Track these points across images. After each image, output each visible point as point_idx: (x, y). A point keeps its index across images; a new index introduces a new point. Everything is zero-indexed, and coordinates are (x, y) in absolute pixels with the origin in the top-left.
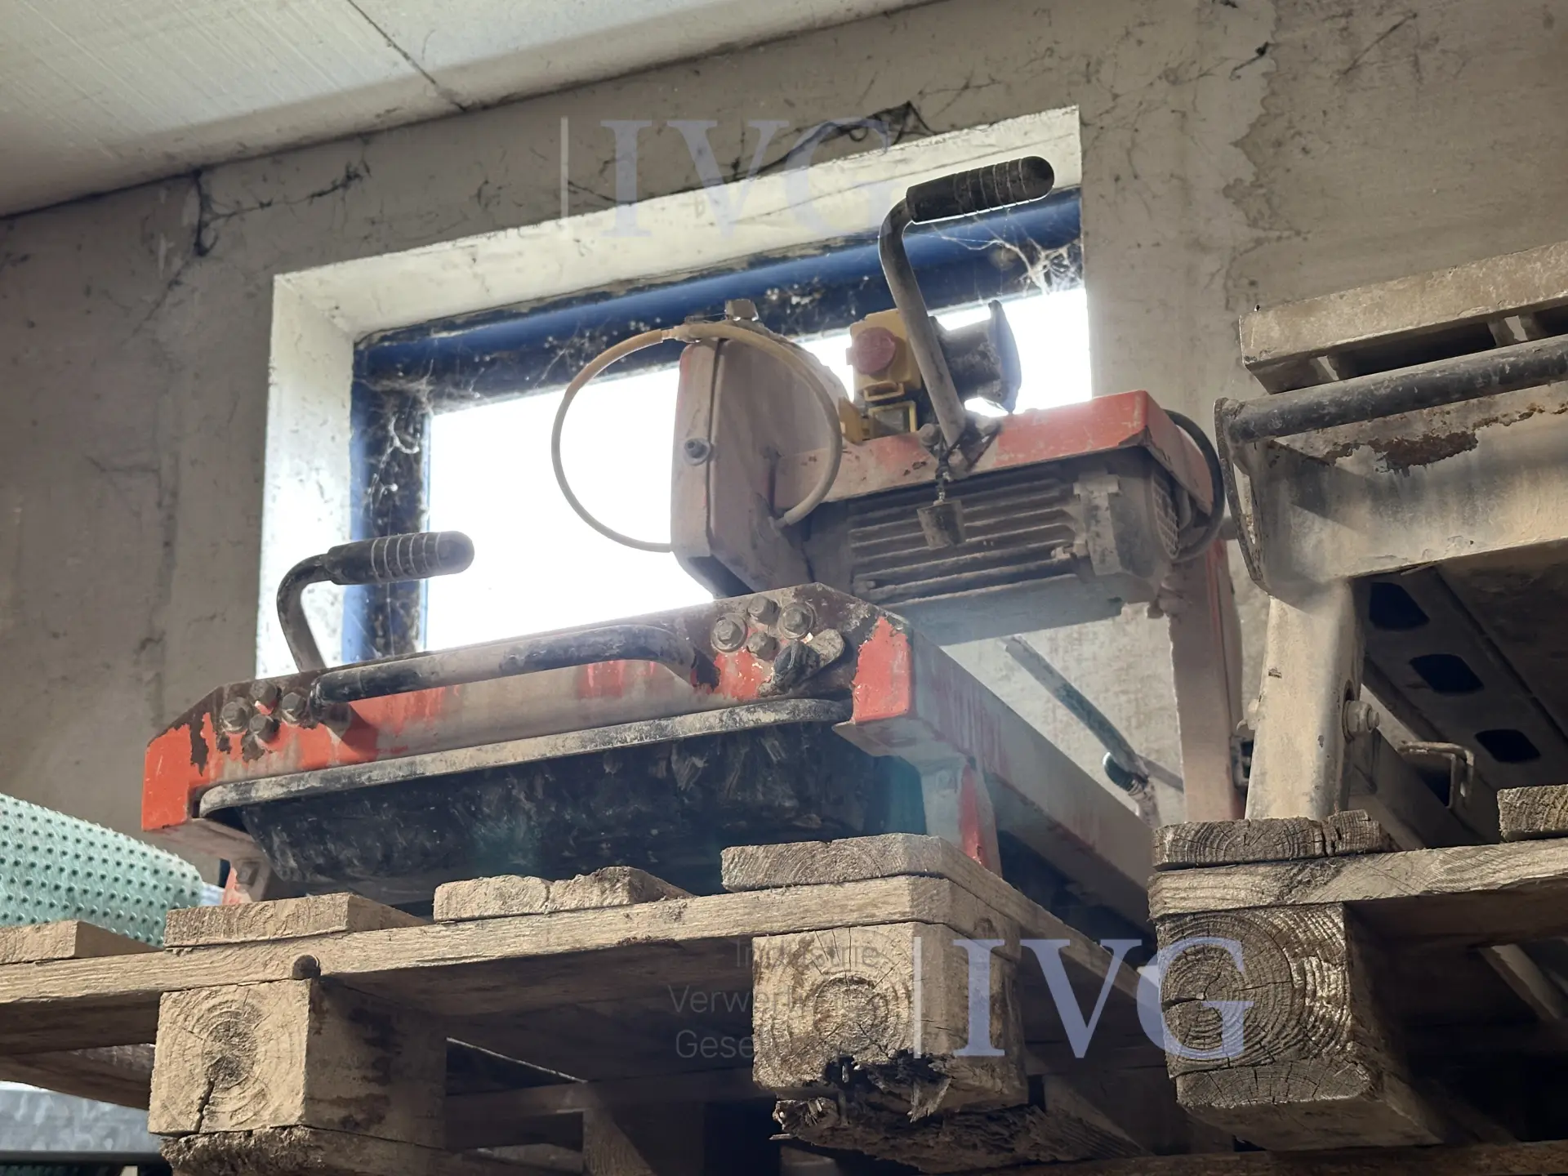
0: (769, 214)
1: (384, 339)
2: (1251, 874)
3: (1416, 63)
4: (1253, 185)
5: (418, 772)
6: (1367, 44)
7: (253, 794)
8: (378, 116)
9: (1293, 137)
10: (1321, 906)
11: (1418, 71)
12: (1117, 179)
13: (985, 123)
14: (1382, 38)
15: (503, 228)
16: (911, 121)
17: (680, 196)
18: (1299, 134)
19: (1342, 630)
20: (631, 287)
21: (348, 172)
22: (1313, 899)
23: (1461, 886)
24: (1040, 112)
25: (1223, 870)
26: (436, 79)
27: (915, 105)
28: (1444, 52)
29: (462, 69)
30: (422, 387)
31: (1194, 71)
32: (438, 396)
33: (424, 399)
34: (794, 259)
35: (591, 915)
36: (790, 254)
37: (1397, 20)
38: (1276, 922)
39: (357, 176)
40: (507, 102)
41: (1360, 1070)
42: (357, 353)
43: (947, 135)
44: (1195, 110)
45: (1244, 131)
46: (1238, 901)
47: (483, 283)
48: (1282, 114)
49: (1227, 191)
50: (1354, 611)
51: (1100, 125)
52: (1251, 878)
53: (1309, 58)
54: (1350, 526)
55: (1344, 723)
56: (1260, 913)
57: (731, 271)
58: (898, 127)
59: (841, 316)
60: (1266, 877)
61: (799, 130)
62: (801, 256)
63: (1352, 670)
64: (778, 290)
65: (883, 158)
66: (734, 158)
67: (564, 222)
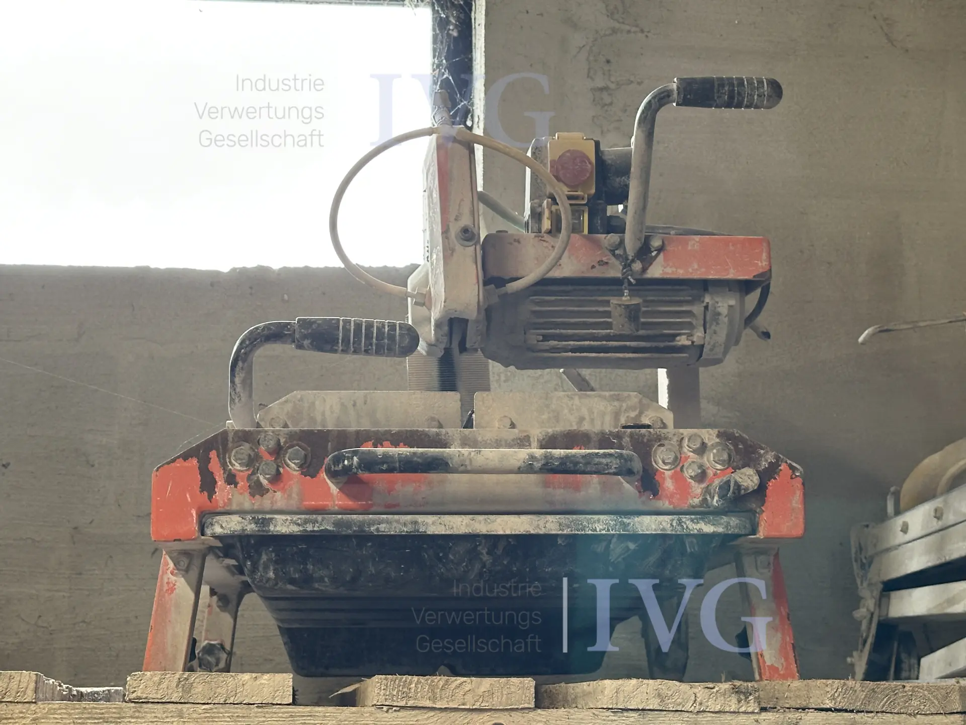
5: (420, 531)
7: (272, 528)
35: (728, 717)
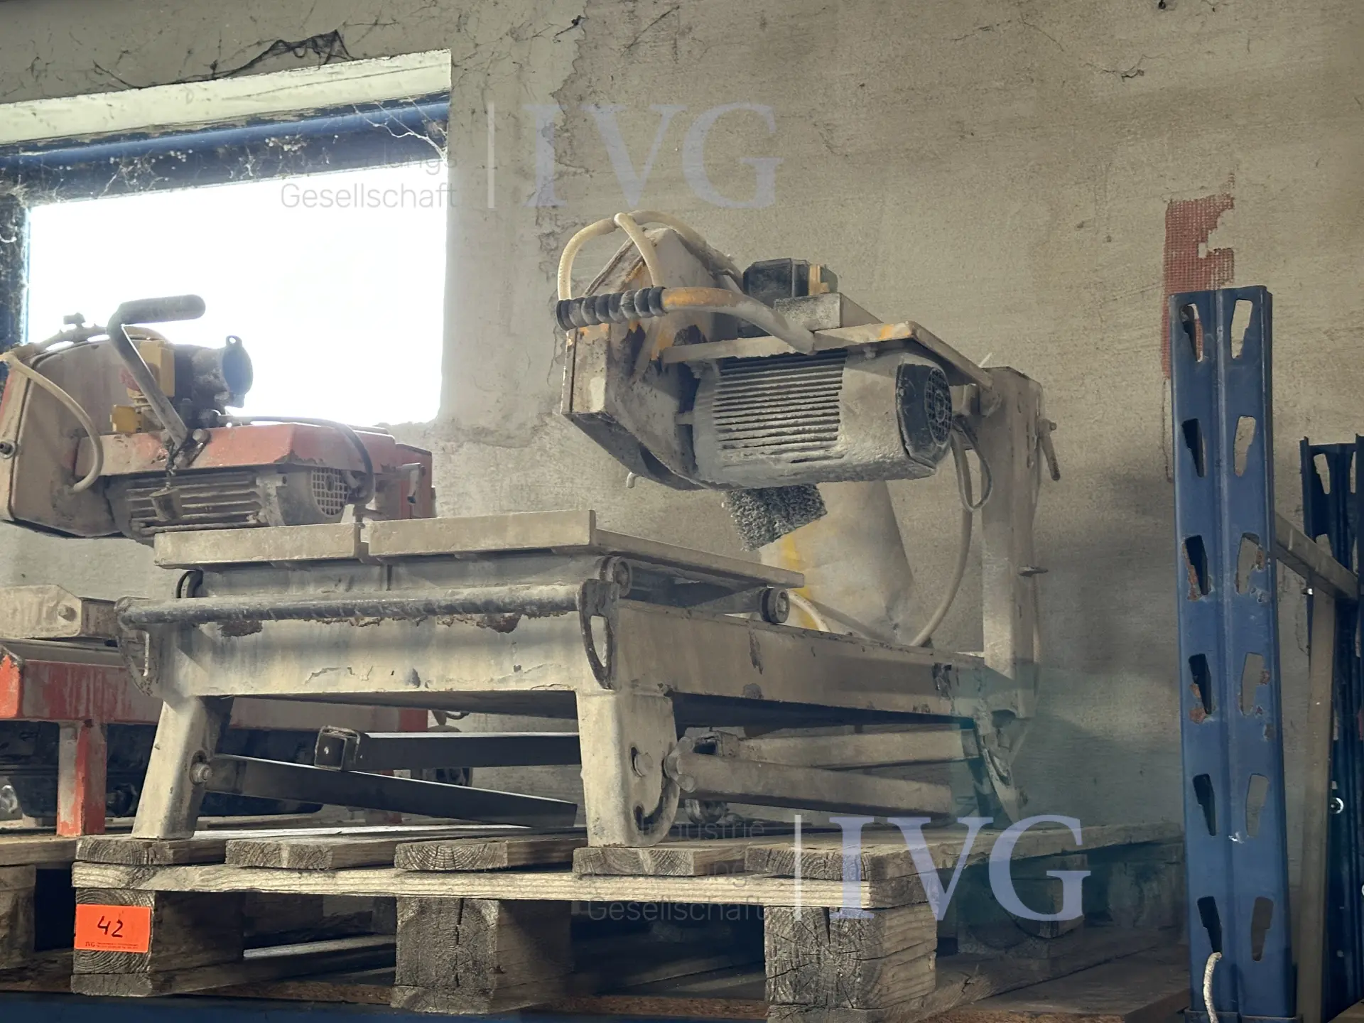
0: (249, 96)
2: (116, 870)
3: (675, 46)
4: (561, 129)
6: (645, 26)
9: (591, 94)
10: (146, 891)
11: (676, 52)
12: (473, 112)
13: (388, 56)
14: (656, 22)
15: (49, 97)
16: (337, 45)
17: (175, 86)
20: (162, 131)
22: (141, 888)
23: (206, 889)
24: (424, 52)
25: (103, 866)
27: (340, 34)
28: (694, 39)
31: (530, 34)
32: (32, 196)
33: (21, 199)
34: (279, 121)
36: (276, 118)
37: (667, 8)
38: (126, 897)
41: (149, 982)
43: (361, 61)
44: (528, 63)
45: (559, 85)
46: (108, 884)
47: (48, 125)
48: (586, 75)
50: (204, 712)
51: (464, 67)
52: (116, 872)
53: (606, 32)
54: (201, 666)
55: (191, 777)
56: (118, 891)
57: (234, 126)
58: (328, 50)
59: (320, 164)
60: (122, 872)
61: (259, 43)
62: (284, 121)
63: (204, 745)
64: (273, 139)
65: (318, 72)
66: (211, 63)
67: (94, 96)
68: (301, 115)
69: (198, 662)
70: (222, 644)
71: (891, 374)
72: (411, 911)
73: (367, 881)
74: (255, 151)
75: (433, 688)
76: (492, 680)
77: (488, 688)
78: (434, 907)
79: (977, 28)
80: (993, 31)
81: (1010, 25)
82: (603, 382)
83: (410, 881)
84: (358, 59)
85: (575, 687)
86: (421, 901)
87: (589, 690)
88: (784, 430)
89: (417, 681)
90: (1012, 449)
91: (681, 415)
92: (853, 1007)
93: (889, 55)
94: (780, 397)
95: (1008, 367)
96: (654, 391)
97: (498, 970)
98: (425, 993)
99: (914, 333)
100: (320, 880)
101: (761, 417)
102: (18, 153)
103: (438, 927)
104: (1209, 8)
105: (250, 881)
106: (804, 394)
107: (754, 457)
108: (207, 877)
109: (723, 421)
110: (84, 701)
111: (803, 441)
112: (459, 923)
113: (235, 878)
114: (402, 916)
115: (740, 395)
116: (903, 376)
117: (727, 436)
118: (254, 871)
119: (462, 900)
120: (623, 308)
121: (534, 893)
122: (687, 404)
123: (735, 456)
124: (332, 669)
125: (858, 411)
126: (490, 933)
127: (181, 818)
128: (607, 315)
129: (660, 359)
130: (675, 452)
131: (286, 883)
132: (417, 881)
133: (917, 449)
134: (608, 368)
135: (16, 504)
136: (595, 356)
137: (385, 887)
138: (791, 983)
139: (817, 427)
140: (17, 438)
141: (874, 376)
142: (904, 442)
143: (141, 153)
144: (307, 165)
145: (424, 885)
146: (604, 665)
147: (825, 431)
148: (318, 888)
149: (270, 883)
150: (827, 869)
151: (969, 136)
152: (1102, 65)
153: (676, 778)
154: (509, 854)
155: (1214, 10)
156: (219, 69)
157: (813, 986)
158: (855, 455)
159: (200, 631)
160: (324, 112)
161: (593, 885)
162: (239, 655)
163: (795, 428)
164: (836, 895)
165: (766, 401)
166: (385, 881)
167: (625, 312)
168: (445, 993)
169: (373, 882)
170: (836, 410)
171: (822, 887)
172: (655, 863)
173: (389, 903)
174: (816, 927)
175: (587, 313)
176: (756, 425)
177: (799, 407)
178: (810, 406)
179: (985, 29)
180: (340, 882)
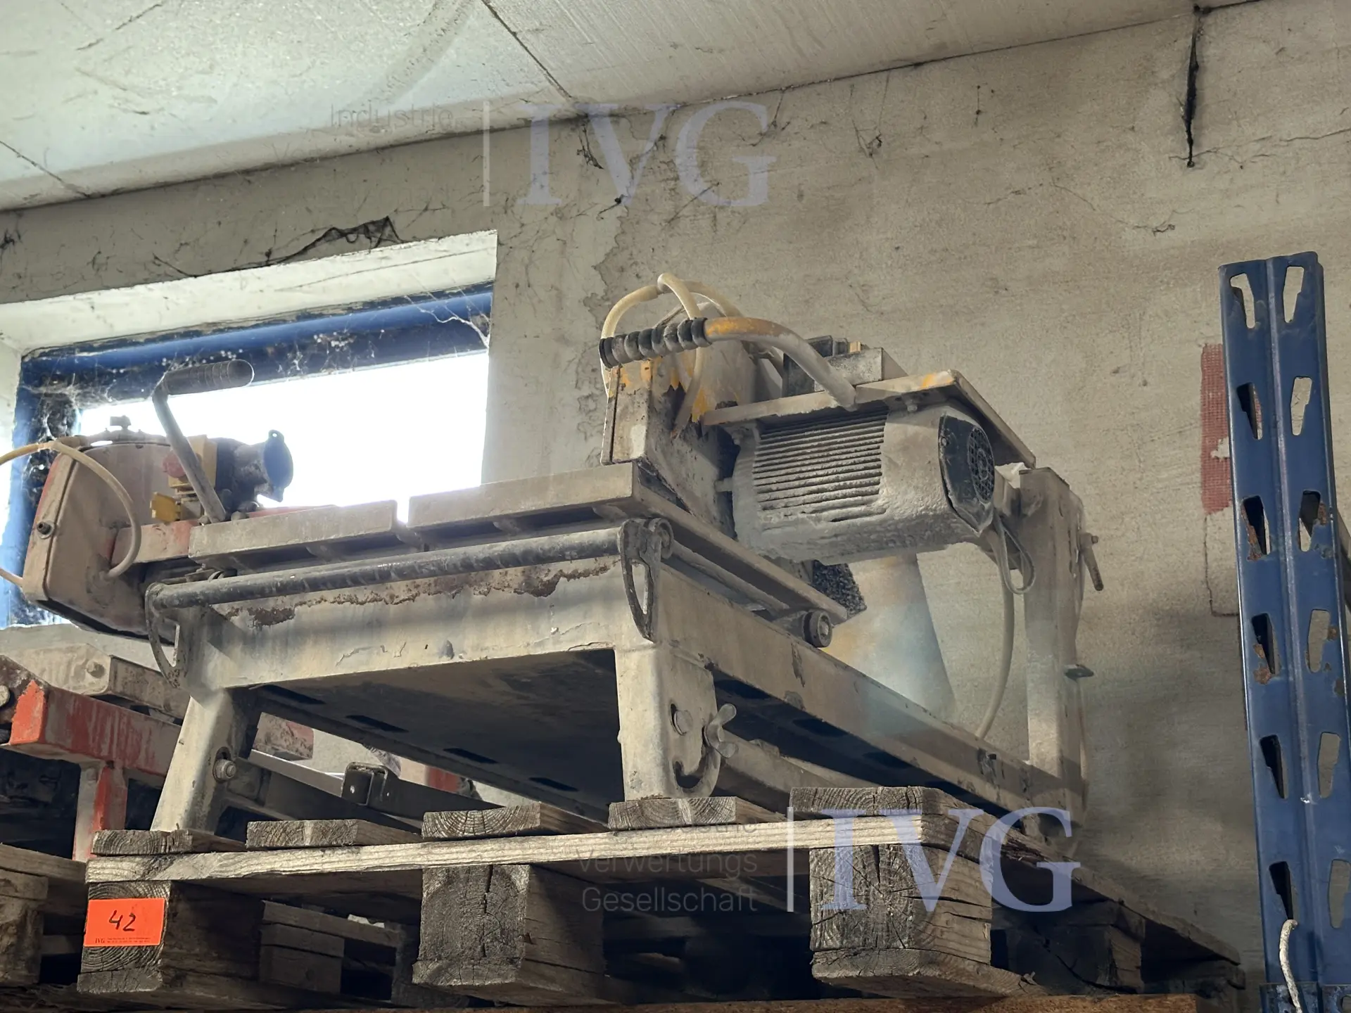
0: (301, 286)
1: (42, 355)
2: (131, 862)
3: (714, 219)
4: (602, 298)
6: (686, 202)
8: (26, 199)
9: (632, 265)
10: (161, 882)
11: (715, 225)
12: (517, 286)
13: (436, 237)
15: (108, 288)
16: (388, 230)
17: (230, 273)
18: (636, 263)
19: (219, 720)
20: (215, 328)
21: (6, 238)
22: (157, 878)
23: (225, 875)
24: (472, 233)
25: (118, 859)
26: (60, 177)
27: (391, 220)
28: (733, 212)
29: (77, 172)
30: (71, 391)
31: (574, 213)
32: (84, 397)
33: (73, 400)
34: (328, 315)
36: (325, 312)
38: (140, 890)
39: (13, 241)
40: (116, 193)
41: (159, 975)
42: (23, 363)
43: (411, 244)
44: (572, 240)
45: (602, 258)
46: (122, 877)
47: (105, 322)
48: (627, 248)
49: (586, 302)
50: (231, 707)
51: (510, 245)
52: (131, 864)
53: (648, 208)
54: (231, 658)
55: (215, 772)
56: (133, 884)
57: (285, 321)
58: (379, 235)
59: (365, 358)
60: (138, 864)
61: (313, 231)
62: (333, 315)
63: (229, 741)
64: (321, 336)
65: (369, 256)
66: (266, 250)
67: (151, 286)
68: (350, 309)
69: (228, 654)
70: (253, 634)
71: (933, 425)
72: (437, 882)
73: (392, 854)
74: (303, 348)
75: (466, 659)
76: (528, 644)
77: (523, 653)
78: (462, 876)
79: (1010, 191)
80: (1025, 194)
81: (1041, 188)
82: (644, 428)
83: (437, 850)
84: (407, 242)
85: (614, 644)
86: (448, 870)
87: (628, 646)
88: (825, 486)
89: (450, 652)
90: (1054, 547)
91: (720, 482)
92: (905, 948)
93: (924, 220)
94: (820, 454)
95: (1049, 468)
96: (694, 453)
97: (527, 939)
98: (449, 965)
99: (956, 380)
100: (343, 857)
101: (801, 475)
102: (74, 353)
103: (465, 897)
104: (1237, 166)
105: (270, 863)
106: (845, 450)
107: (794, 517)
108: (225, 862)
109: (763, 481)
110: (108, 740)
111: (845, 496)
112: (488, 891)
113: (255, 861)
114: (428, 887)
115: (781, 455)
116: (946, 427)
117: (767, 496)
118: (275, 852)
119: (491, 867)
120: (665, 339)
121: (567, 853)
122: (726, 470)
123: (775, 518)
124: (363, 649)
125: (899, 463)
126: (519, 901)
127: (202, 814)
128: (650, 348)
129: (700, 423)
130: (714, 518)
131: (307, 862)
132: (445, 850)
133: (960, 500)
134: (649, 417)
135: (51, 581)
136: (636, 405)
137: (411, 859)
138: (838, 927)
139: (858, 481)
140: (56, 520)
141: (917, 428)
142: (947, 492)
143: (192, 352)
144: (352, 359)
145: (452, 853)
146: (645, 613)
147: (867, 485)
148: (341, 865)
149: (291, 864)
150: (876, 804)
151: (1004, 292)
152: (1133, 221)
153: (717, 746)
154: (542, 815)
155: (1241, 167)
156: (274, 256)
157: (862, 929)
158: (898, 507)
159: (232, 624)
160: (371, 305)
161: (629, 841)
162: (270, 644)
163: (837, 484)
164: (886, 831)
165: (806, 459)
166: (410, 852)
167: (667, 343)
168: (469, 964)
169: (399, 854)
170: (878, 463)
171: (873, 824)
172: (695, 812)
173: (414, 876)
174: (864, 867)
175: (630, 346)
176: (797, 483)
177: (840, 463)
178: (852, 461)
179: (1017, 193)
180: (365, 857)
